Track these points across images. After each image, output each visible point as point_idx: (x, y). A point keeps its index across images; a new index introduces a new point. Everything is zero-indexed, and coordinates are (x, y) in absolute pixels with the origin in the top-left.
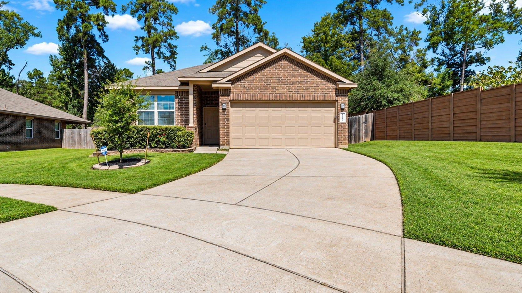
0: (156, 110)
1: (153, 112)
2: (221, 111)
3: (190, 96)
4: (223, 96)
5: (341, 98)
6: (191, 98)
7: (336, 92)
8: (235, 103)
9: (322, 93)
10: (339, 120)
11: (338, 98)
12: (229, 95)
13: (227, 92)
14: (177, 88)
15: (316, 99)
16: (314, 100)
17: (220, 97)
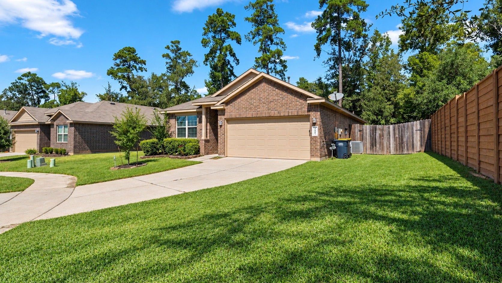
0: (187, 127)
1: (185, 128)
2: (219, 127)
3: (203, 116)
4: (220, 115)
5: (313, 113)
6: (204, 117)
7: (308, 107)
8: (230, 121)
9: (295, 109)
10: (311, 133)
11: (311, 113)
12: (224, 115)
13: (223, 112)
14: (195, 110)
15: (290, 114)
16: (289, 116)
17: (219, 117)
